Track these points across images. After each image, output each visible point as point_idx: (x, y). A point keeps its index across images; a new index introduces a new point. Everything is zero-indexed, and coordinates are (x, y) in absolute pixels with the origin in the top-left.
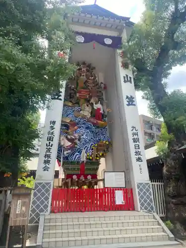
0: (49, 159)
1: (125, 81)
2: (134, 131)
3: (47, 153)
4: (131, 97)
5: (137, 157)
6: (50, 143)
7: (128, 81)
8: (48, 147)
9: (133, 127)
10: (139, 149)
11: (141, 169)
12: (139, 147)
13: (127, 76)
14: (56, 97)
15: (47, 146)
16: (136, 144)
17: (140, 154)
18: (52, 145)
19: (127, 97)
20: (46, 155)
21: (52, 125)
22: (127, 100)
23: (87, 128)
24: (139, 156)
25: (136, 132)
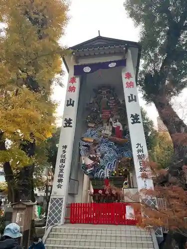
0: (62, 178)
1: (130, 101)
2: (139, 148)
3: (61, 173)
4: (136, 114)
5: (142, 173)
6: (62, 164)
7: (133, 100)
8: (61, 168)
9: (138, 144)
10: (144, 165)
11: (146, 185)
13: (132, 95)
14: (68, 125)
17: (145, 170)
18: (64, 166)
19: (132, 116)
20: (59, 175)
21: (64, 149)
22: (132, 118)
23: (110, 146)
24: (144, 172)
25: (141, 148)
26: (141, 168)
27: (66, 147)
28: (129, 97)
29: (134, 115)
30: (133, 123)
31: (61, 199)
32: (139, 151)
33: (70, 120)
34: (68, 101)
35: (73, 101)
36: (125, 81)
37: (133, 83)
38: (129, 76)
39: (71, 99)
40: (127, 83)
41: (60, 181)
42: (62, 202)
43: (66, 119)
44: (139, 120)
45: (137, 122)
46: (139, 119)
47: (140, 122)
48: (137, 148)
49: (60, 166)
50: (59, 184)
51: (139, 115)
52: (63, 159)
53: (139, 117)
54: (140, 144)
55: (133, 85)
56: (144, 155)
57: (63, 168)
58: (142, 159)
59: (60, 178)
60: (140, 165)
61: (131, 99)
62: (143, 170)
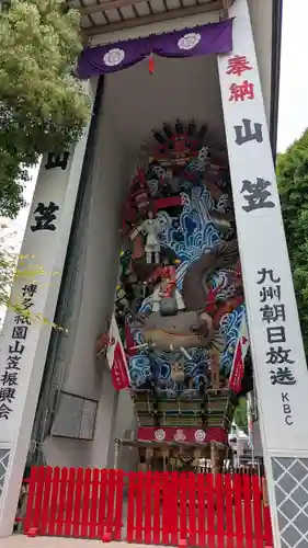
0: (12, 387)
1: (240, 141)
3: (10, 371)
4: (260, 180)
5: (275, 367)
6: (18, 343)
7: (249, 137)
8: (13, 355)
9: (264, 272)
10: (284, 340)
11: (287, 409)
12: (283, 334)
14: (43, 222)
15: (11, 352)
16: (273, 324)
17: (284, 359)
18: (23, 347)
19: (247, 185)
20: (5, 377)
21: (27, 296)
22: (246, 193)
24: (283, 366)
25: (274, 286)
26: (272, 352)
27: (33, 289)
28: (238, 129)
29: (254, 181)
30: (247, 209)
31: (3, 452)
32: (265, 294)
33: (53, 207)
34: (51, 154)
35: (67, 153)
36: (227, 81)
37: (251, 85)
38: (239, 65)
40: (233, 87)
41: (7, 395)
42: (6, 461)
43: (41, 205)
44: (268, 199)
45: (262, 205)
46: (269, 194)
47: (271, 205)
48: (260, 283)
49: (11, 347)
50: (4, 405)
51: (268, 183)
52: (20, 328)
53: (268, 189)
54: (271, 272)
55: (251, 92)
56: (282, 306)
57: (18, 354)
58: (275, 319)
59: (7, 386)
60: (270, 341)
61: (244, 135)
62: (280, 359)
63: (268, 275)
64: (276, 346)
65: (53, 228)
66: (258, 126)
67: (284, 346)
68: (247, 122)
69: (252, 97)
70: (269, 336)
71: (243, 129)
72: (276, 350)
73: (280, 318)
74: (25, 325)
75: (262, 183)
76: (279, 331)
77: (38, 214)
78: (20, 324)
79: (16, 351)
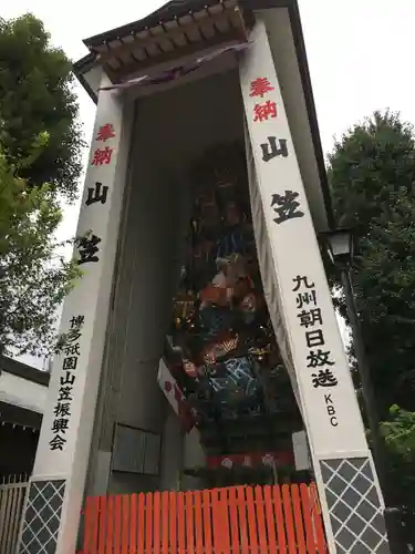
26: (312, 356)
27: (80, 320)
28: (264, 147)
29: (283, 195)
30: (278, 221)
31: (60, 483)
32: (302, 300)
33: (96, 240)
34: (91, 191)
35: (106, 189)
36: (250, 103)
37: (274, 105)
38: (260, 87)
39: (98, 185)
40: (257, 108)
41: (60, 425)
42: (62, 492)
43: (83, 240)
44: (298, 209)
45: (291, 215)
46: (298, 204)
47: (300, 214)
48: (295, 290)
49: (62, 378)
50: (58, 436)
51: (296, 195)
52: (70, 359)
53: (296, 200)
54: (305, 278)
55: (275, 111)
56: (318, 310)
57: (69, 385)
58: (312, 324)
59: (60, 417)
60: (309, 345)
61: (270, 151)
62: (320, 362)
63: (302, 281)
64: (315, 349)
65: (96, 259)
66: (283, 142)
67: (324, 349)
68: (272, 140)
69: (274, 116)
70: (308, 340)
71: (269, 146)
72: (316, 353)
73: (318, 321)
74: (75, 355)
75: (291, 195)
76: (317, 335)
77: (82, 248)
78: (70, 355)
79: (67, 381)
